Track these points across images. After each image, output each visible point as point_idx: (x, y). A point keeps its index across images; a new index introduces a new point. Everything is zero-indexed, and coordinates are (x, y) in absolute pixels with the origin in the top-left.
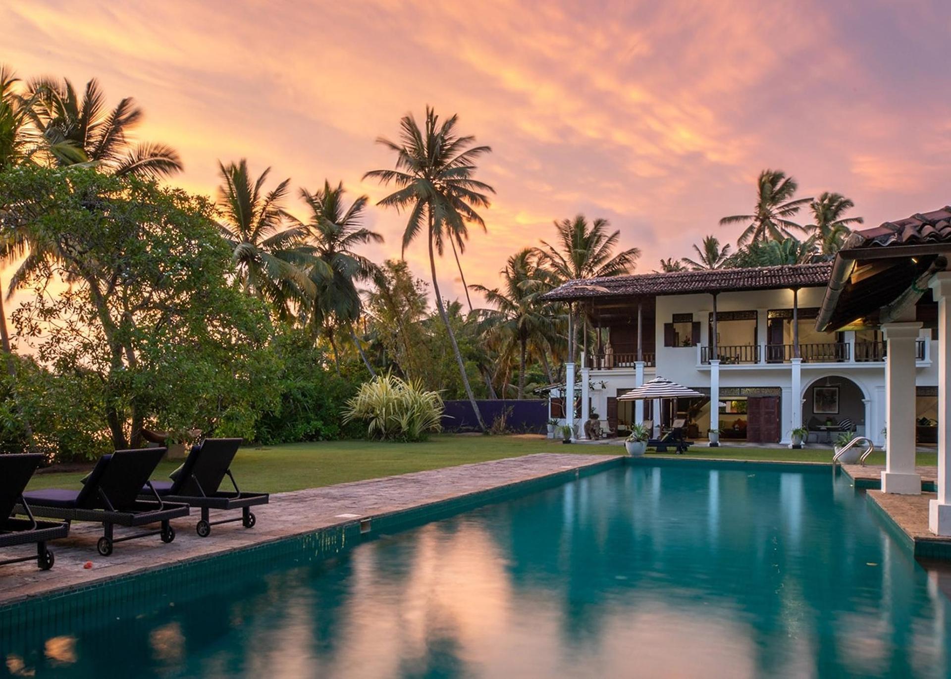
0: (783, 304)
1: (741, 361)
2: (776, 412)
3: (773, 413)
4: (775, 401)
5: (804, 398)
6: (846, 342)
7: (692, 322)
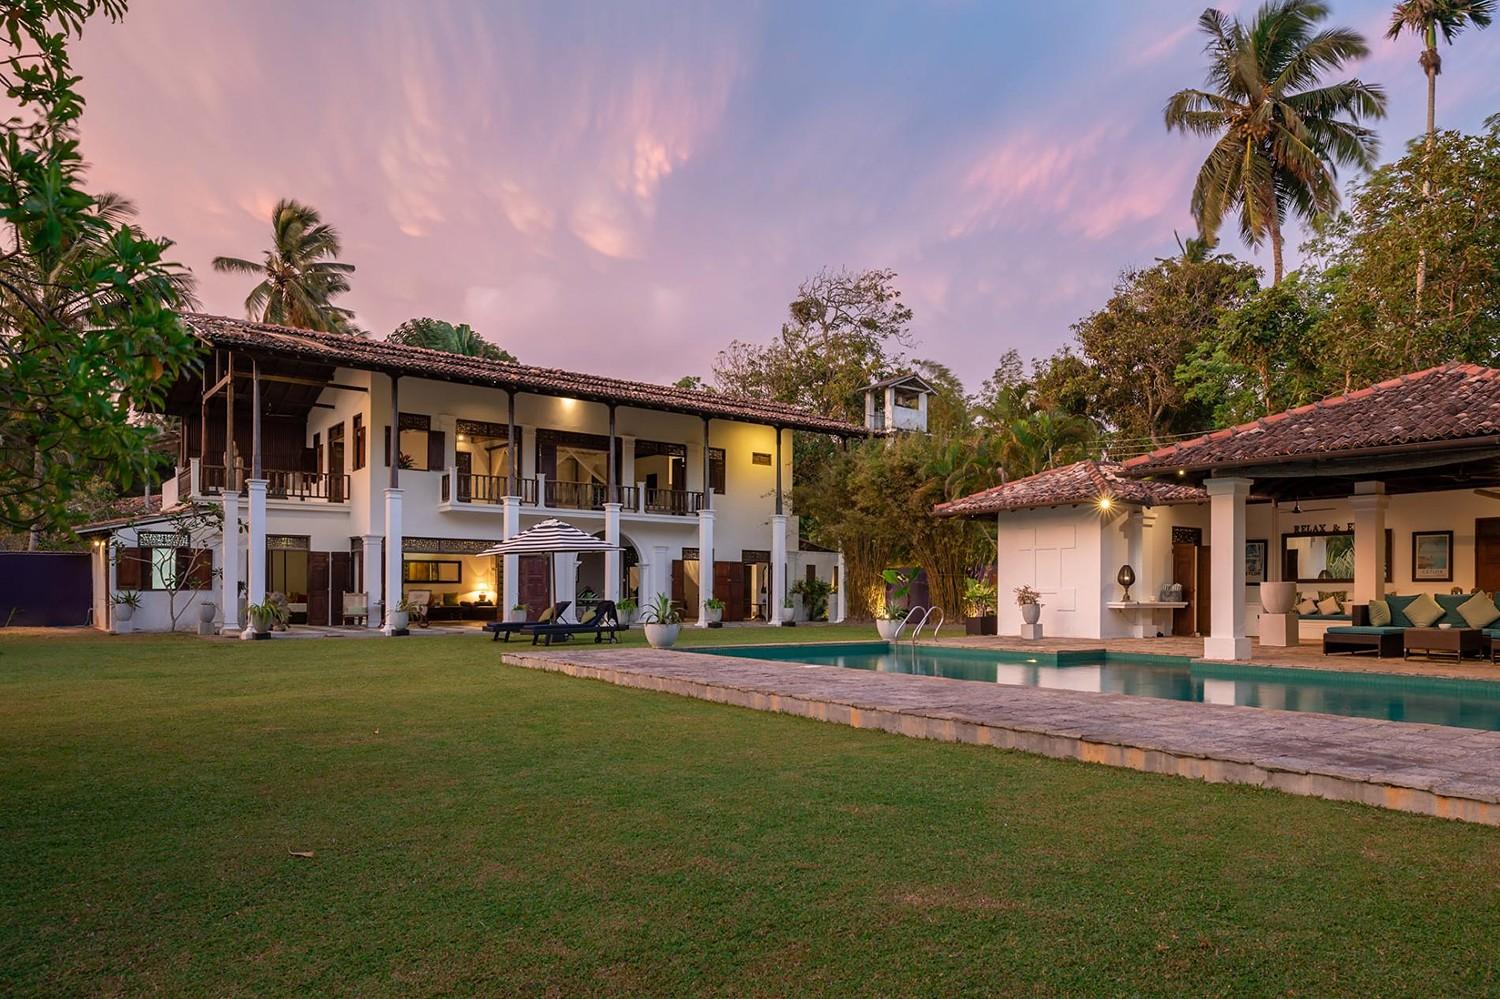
0: (553, 423)
1: (526, 502)
2: (545, 579)
3: (540, 580)
4: (543, 563)
5: (578, 560)
6: (624, 485)
7: (428, 430)
